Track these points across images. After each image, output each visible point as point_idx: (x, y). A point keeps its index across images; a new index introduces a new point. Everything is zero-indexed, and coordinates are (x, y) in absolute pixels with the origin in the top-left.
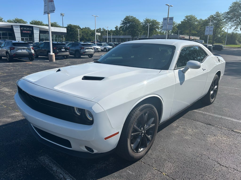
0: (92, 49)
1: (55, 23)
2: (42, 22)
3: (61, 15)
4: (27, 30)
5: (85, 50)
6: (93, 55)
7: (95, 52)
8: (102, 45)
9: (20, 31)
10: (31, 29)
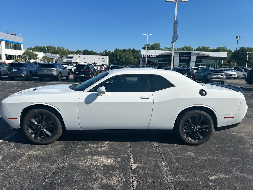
0: (222, 75)
1: (222, 47)
2: (209, 47)
3: (237, 38)
4: (185, 57)
5: (213, 76)
6: (225, 82)
7: (227, 78)
8: (242, 70)
9: (178, 58)
10: (189, 55)
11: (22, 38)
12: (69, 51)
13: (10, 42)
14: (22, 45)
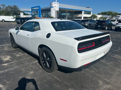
11: (92, 9)
12: (117, 13)
13: (86, 11)
14: (91, 12)
